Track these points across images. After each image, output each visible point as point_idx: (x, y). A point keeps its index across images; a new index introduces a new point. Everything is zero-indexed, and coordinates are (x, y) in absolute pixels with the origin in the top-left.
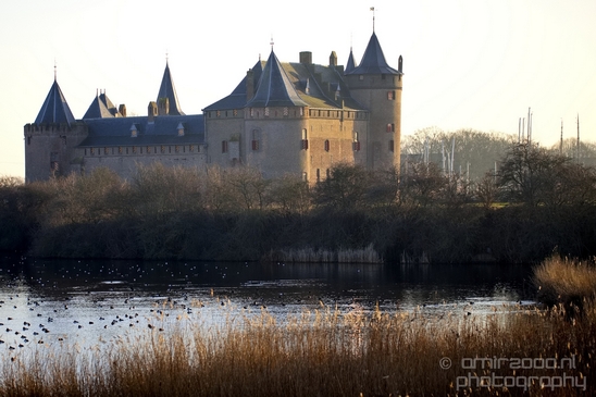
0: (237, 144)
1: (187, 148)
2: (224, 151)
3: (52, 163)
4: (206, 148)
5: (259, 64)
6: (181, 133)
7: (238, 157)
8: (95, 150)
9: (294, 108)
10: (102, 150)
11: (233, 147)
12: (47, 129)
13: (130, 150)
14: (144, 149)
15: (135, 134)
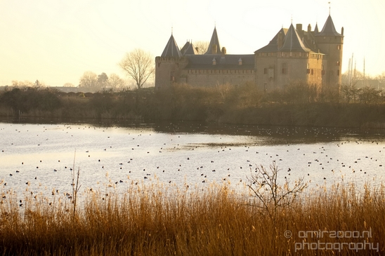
0: (273, 70)
1: (245, 71)
2: (265, 73)
3: (172, 77)
4: (255, 71)
5: (282, 30)
6: (241, 63)
7: (273, 76)
8: (194, 71)
9: (305, 53)
10: (198, 71)
11: (271, 72)
12: (169, 59)
13: (213, 71)
14: (221, 71)
15: (214, 63)
